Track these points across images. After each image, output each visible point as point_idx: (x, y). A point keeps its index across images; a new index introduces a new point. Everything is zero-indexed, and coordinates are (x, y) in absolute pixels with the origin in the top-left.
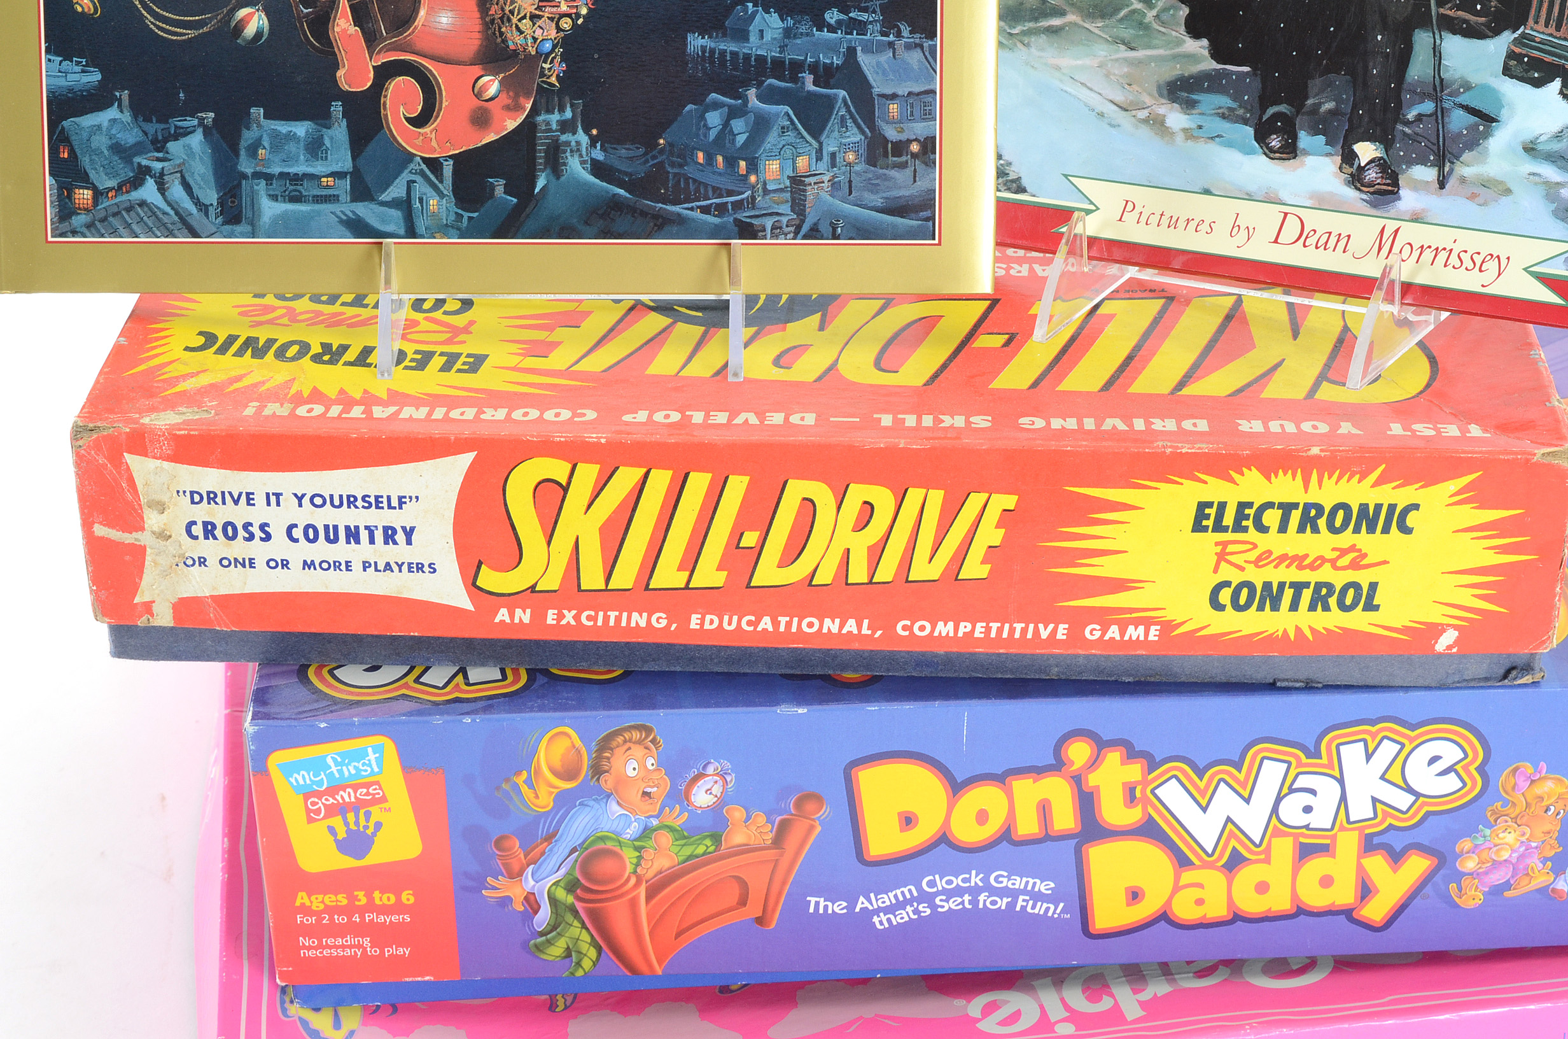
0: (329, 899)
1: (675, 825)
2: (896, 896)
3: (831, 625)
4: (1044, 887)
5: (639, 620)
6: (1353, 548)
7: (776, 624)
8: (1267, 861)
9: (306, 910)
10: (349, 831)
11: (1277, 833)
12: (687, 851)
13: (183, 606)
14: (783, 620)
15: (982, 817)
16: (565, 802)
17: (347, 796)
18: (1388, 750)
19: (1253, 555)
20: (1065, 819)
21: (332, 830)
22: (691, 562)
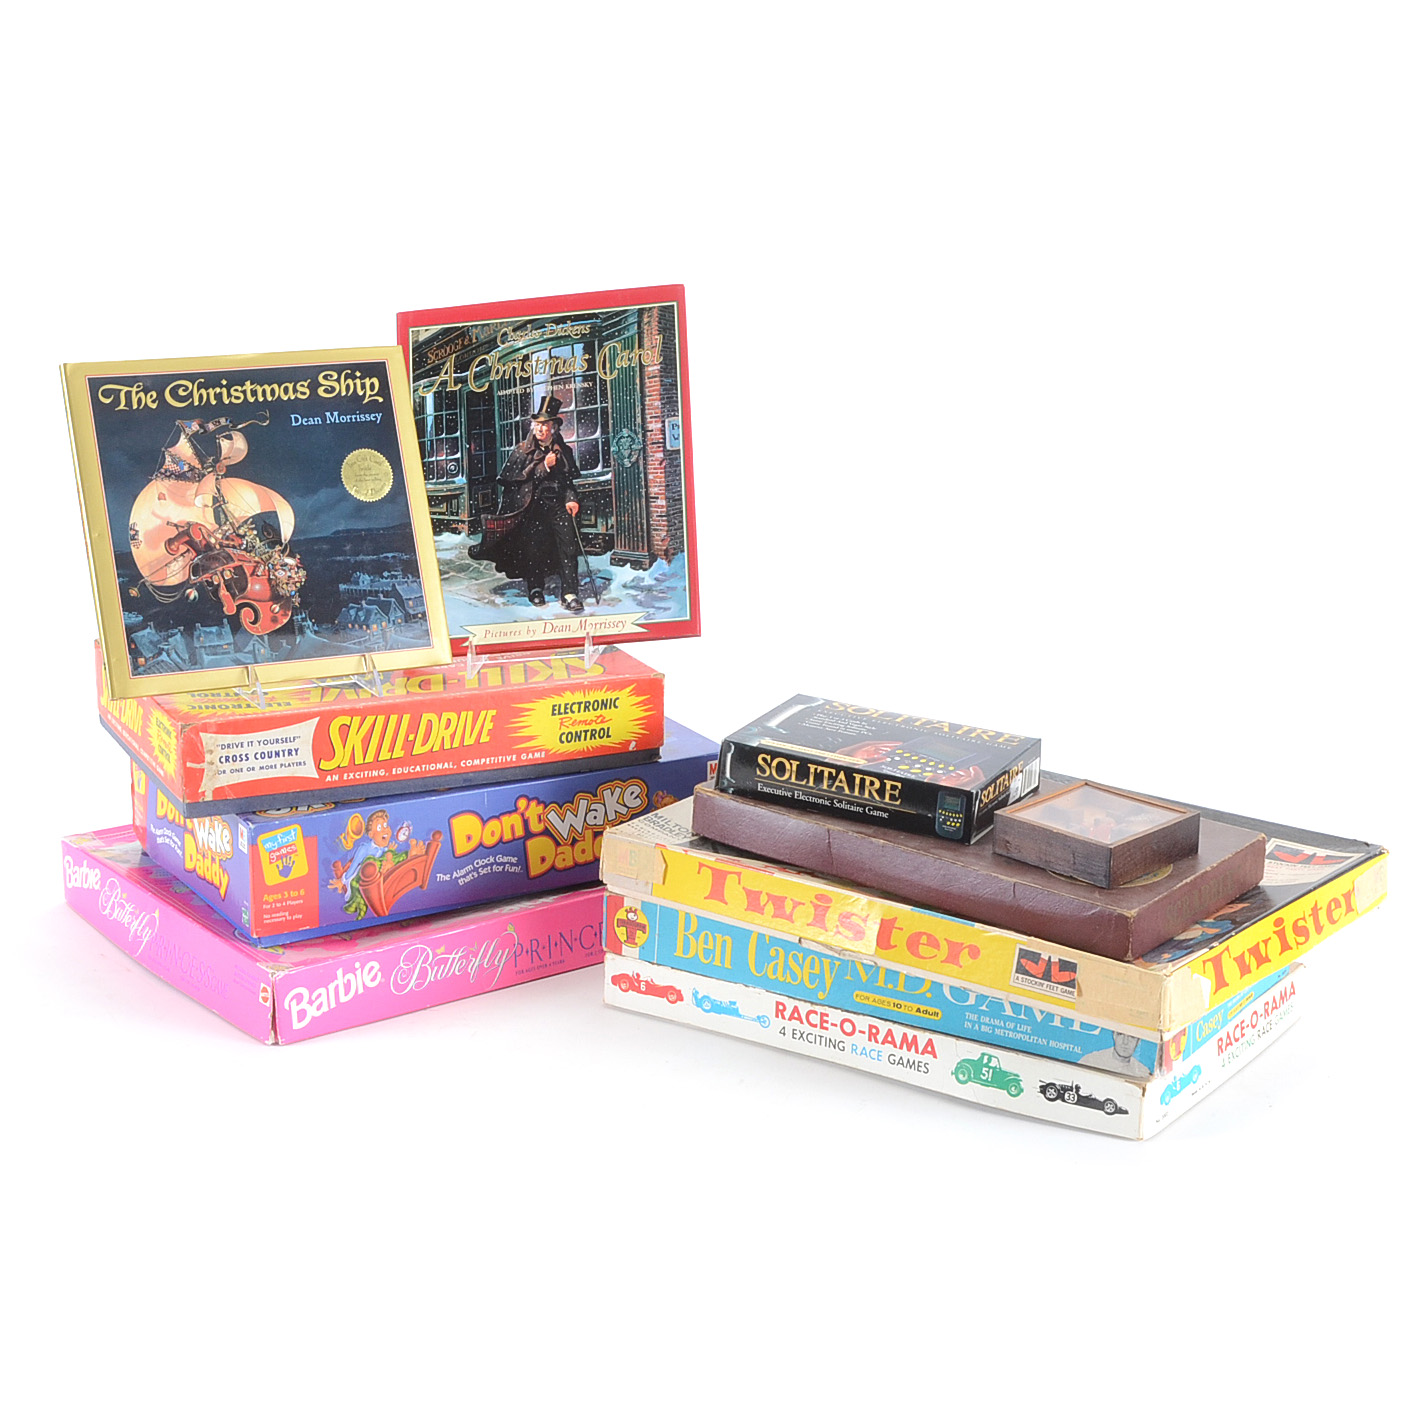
0: (275, 897)
1: (393, 849)
2: (466, 870)
3: (439, 766)
4: (514, 860)
5: (375, 773)
6: (601, 716)
7: (421, 768)
8: (584, 840)
9: (267, 903)
10: (284, 866)
11: (587, 829)
12: (397, 860)
13: (217, 791)
14: (424, 766)
15: (493, 834)
16: (357, 844)
17: (284, 851)
18: (618, 790)
19: (571, 722)
20: (520, 832)
21: (278, 866)
22: (392, 749)
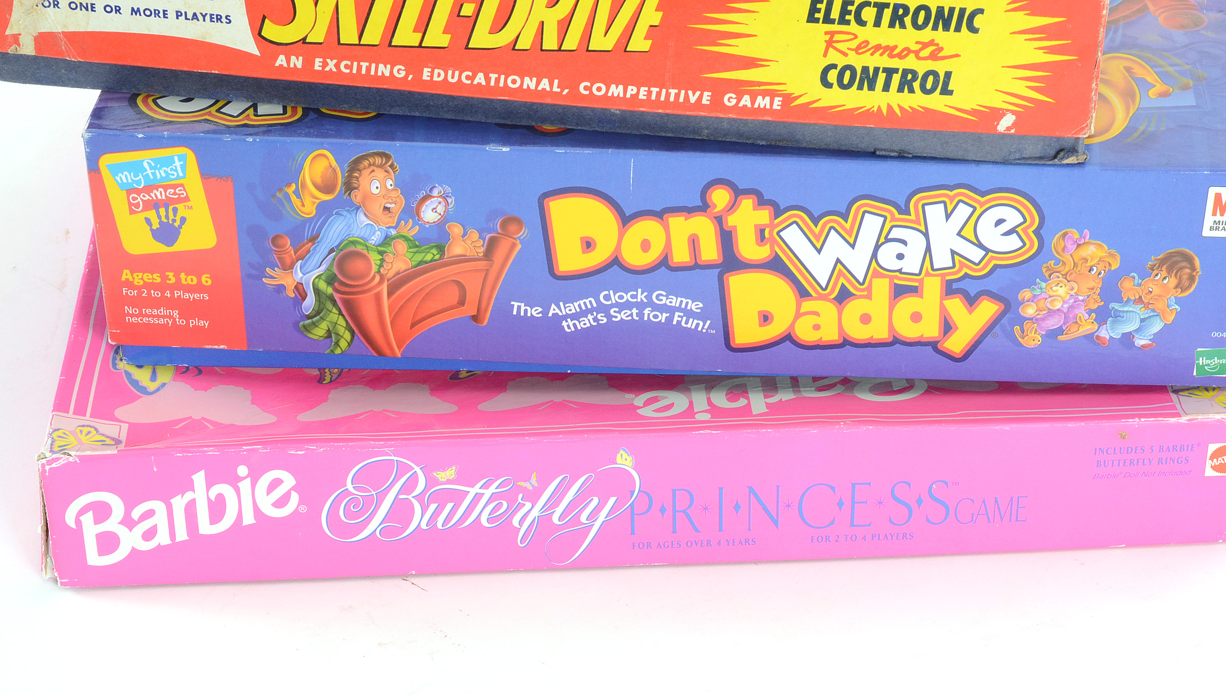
0: (147, 277)
1: (410, 235)
2: (579, 306)
3: (530, 83)
4: (695, 306)
5: (384, 70)
6: (932, 43)
7: (488, 79)
8: (869, 297)
9: (130, 285)
10: (161, 223)
11: (877, 275)
12: (419, 257)
13: (43, 39)
14: (494, 76)
15: (646, 246)
16: (324, 210)
17: (159, 194)
18: (963, 211)
19: (854, 44)
20: (710, 252)
21: (148, 221)
22: (423, 26)
